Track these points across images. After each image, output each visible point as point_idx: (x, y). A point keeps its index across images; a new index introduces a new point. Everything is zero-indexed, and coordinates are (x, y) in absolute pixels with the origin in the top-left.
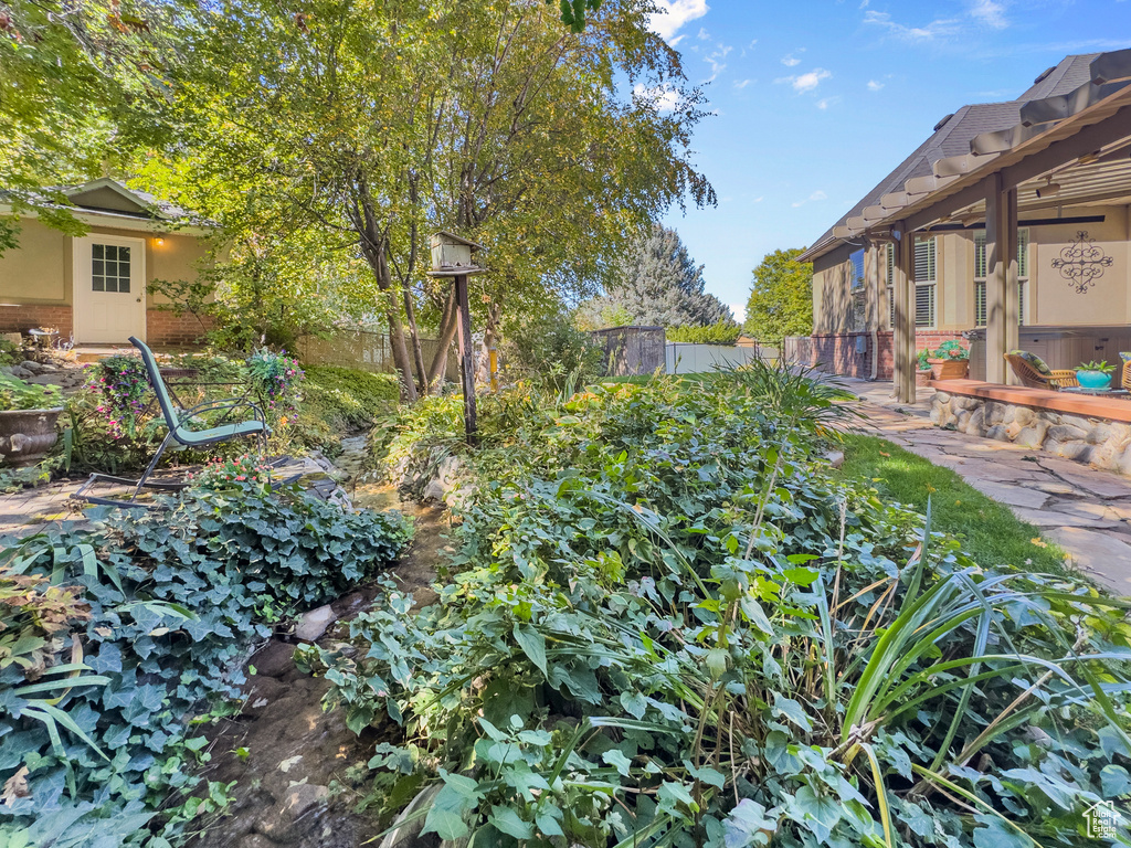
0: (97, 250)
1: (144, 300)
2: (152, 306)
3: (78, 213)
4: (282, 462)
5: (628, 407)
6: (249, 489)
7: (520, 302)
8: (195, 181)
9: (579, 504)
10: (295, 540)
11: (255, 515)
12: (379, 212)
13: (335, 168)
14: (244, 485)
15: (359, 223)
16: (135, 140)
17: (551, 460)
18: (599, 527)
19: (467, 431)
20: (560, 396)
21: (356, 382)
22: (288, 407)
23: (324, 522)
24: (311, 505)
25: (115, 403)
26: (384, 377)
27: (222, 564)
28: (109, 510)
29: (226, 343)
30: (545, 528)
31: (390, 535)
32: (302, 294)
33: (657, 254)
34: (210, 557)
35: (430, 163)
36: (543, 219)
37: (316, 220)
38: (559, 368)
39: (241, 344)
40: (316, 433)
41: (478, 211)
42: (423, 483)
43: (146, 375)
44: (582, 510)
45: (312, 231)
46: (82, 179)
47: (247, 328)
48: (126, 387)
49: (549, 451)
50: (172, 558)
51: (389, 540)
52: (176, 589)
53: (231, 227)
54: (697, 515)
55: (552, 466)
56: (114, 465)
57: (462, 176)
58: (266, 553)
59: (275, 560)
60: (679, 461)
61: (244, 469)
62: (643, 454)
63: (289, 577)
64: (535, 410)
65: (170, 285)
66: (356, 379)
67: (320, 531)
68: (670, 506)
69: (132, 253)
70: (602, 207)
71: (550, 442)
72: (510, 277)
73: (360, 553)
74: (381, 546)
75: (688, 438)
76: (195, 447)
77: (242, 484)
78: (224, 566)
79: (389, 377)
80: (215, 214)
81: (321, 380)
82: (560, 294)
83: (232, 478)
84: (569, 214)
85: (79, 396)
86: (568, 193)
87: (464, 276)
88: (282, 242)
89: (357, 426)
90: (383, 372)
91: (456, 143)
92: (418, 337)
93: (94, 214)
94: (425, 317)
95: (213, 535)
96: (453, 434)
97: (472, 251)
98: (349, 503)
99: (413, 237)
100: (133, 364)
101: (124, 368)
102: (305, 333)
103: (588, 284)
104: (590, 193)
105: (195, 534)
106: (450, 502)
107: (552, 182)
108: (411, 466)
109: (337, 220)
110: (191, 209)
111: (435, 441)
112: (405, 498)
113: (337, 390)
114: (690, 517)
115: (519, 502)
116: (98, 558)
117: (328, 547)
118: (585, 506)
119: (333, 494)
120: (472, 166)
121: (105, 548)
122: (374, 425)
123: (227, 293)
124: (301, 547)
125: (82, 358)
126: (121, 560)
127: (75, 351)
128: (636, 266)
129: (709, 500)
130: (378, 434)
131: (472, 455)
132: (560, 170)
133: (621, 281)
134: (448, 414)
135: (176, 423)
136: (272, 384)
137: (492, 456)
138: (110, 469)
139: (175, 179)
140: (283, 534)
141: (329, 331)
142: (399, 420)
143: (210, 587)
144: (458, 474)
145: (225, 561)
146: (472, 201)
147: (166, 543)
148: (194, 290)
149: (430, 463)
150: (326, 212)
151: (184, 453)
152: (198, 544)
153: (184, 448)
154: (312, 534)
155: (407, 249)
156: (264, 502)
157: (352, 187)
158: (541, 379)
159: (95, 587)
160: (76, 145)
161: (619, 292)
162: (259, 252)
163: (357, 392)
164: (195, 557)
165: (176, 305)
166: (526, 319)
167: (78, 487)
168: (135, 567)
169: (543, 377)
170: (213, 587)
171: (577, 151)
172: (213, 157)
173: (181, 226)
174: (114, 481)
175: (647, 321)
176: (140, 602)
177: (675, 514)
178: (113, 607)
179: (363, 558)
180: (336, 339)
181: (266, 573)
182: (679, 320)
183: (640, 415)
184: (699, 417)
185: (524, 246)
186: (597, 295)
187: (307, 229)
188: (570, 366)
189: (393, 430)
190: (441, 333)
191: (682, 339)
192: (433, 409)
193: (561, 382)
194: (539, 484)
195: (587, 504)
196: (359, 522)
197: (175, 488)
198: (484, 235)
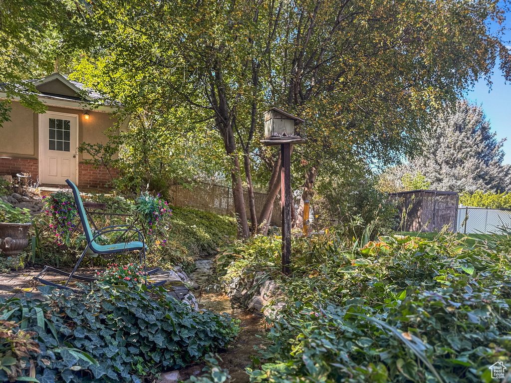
0: (52, 122)
1: (77, 157)
2: (82, 161)
3: (41, 98)
4: (155, 271)
5: (413, 255)
6: (132, 286)
7: (333, 166)
8: (108, 73)
9: (360, 326)
10: (159, 324)
11: (135, 304)
12: (229, 94)
13: (199, 59)
14: (129, 283)
15: (215, 102)
16: (73, 45)
17: (344, 291)
18: (374, 346)
19: (283, 263)
20: (357, 242)
21: (208, 221)
22: (161, 234)
23: (178, 315)
24: (170, 302)
25: (59, 223)
26: (227, 219)
27: (114, 332)
28: (52, 289)
29: (124, 188)
30: (331, 340)
31: (221, 330)
32: (173, 155)
33: (459, 128)
34: (107, 326)
35: (270, 53)
36: (357, 97)
37: (185, 100)
38: (359, 221)
39: (133, 189)
40: (178, 254)
41: (304, 92)
42: (249, 297)
43: (76, 206)
44: (363, 331)
45: (182, 109)
46: (44, 74)
47: (137, 178)
48: (65, 213)
49: (344, 283)
50: (85, 323)
51: (221, 334)
52: (87, 343)
53: (129, 107)
54: (464, 350)
55: (345, 295)
56: (58, 262)
57: (293, 63)
58: (140, 330)
59: (145, 335)
60: (452, 303)
61: (130, 273)
62: (418, 294)
63: (154, 348)
64: (336, 251)
65: (92, 146)
66: (208, 219)
67: (175, 320)
68: (439, 338)
69: (71, 124)
70: (411, 85)
71: (346, 277)
72: (326, 146)
73: (200, 339)
74: (215, 337)
75: (463, 285)
76: (102, 255)
77: (128, 282)
78: (115, 334)
79: (231, 219)
80: (120, 97)
81: (185, 217)
82: (368, 161)
83: (121, 277)
84: (380, 92)
85: (40, 217)
86: (381, 74)
87: (288, 144)
88: (162, 117)
89: (207, 252)
90: (227, 215)
91: (291, 35)
92: (252, 190)
93: (50, 98)
94: (259, 176)
95: (109, 313)
96: (273, 264)
97: (296, 124)
98: (196, 304)
99: (253, 114)
100: (69, 198)
101: (64, 200)
102: (175, 184)
103: (392, 153)
104: (401, 73)
105: (99, 311)
106: (267, 313)
107: (367, 65)
108: (240, 284)
109: (199, 100)
110: (106, 93)
111: (259, 268)
112: (236, 306)
113: (195, 226)
114: (456, 351)
115: (314, 318)
116: (45, 317)
117: (179, 332)
118: (367, 329)
119: (186, 297)
120: (301, 54)
121: (49, 312)
122: (218, 253)
123: (126, 153)
124: (162, 329)
125: (43, 192)
126: (57, 321)
127: (40, 188)
128: (438, 138)
129: (477, 340)
130: (220, 260)
131: (284, 281)
132: (375, 54)
133: (422, 151)
134: (271, 249)
135: (91, 238)
136: (151, 217)
137: (300, 283)
138: (56, 264)
139: (96, 72)
140: (152, 318)
141: (190, 183)
142: (235, 250)
143: (106, 346)
144: (274, 294)
145: (116, 331)
146: (300, 84)
147: (83, 314)
148: (106, 151)
149: (255, 283)
150: (191, 94)
151: (97, 258)
152: (101, 318)
153: (96, 255)
154: (170, 321)
155: (248, 123)
156: (140, 296)
157: (211, 74)
158: (343, 228)
159: (42, 334)
160: (40, 51)
161: (420, 161)
162: (147, 124)
163: (208, 228)
164: (98, 325)
165: (96, 160)
166: (337, 181)
167: (37, 273)
168: (65, 326)
169: (344, 226)
170: (108, 346)
171: (391, 36)
172: (119, 55)
173: (99, 105)
174: (58, 272)
175: (443, 187)
176: (67, 348)
177: (443, 346)
178: (52, 348)
179: (202, 343)
180: (195, 189)
181: (140, 343)
182: (474, 187)
183: (423, 263)
184: (478, 270)
185: (339, 120)
186: (399, 163)
187: (178, 107)
188: (368, 219)
189: (230, 257)
190: (270, 188)
191: (475, 204)
192: (260, 244)
193: (359, 232)
194: (331, 308)
195: (366, 327)
196: (201, 318)
197: (89, 280)
198: (307, 112)
